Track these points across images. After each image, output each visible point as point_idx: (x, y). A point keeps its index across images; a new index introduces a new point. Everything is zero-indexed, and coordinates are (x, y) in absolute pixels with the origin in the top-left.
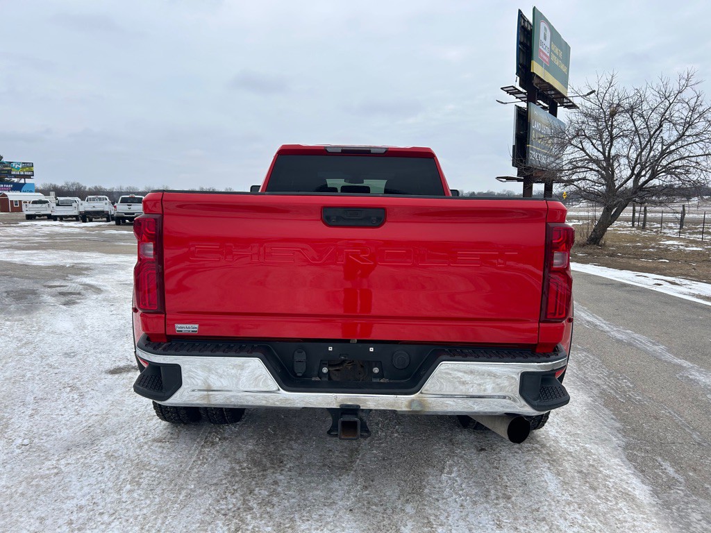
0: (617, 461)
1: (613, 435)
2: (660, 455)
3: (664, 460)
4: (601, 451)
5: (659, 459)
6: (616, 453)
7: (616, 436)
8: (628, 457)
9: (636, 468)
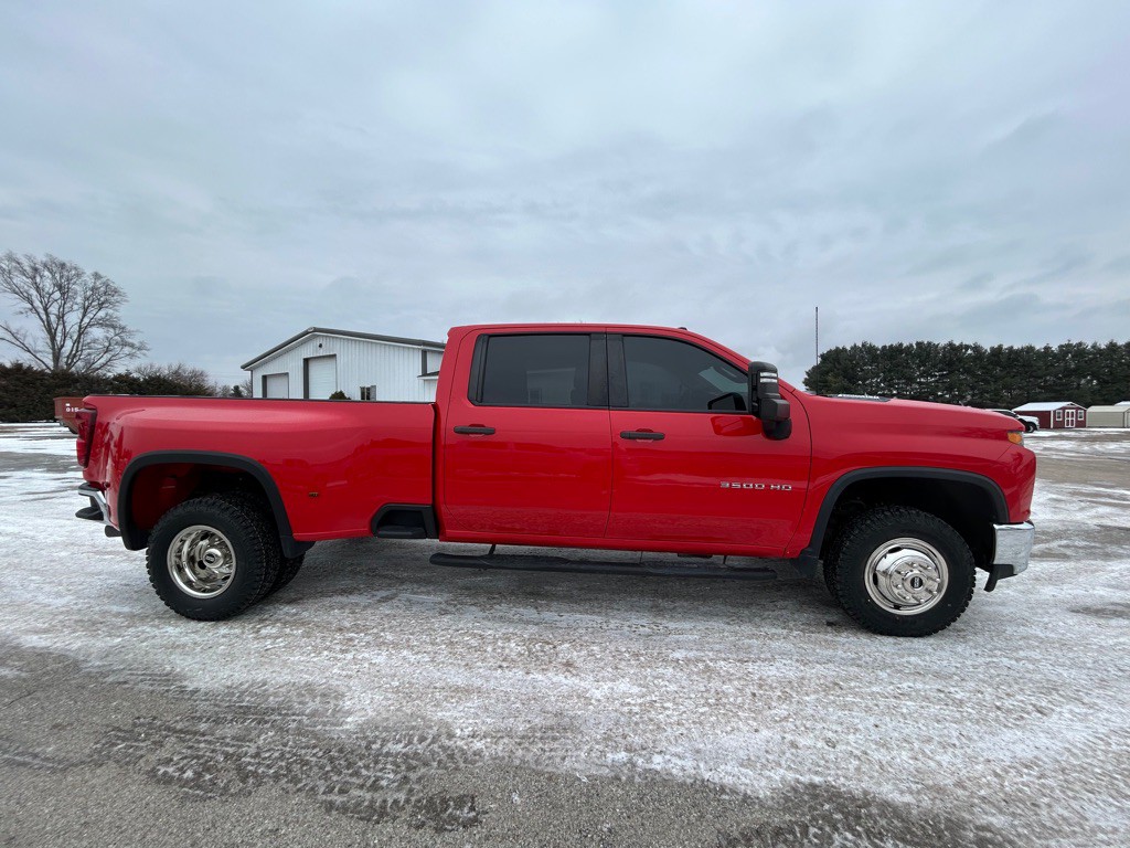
0: (75, 646)
1: (104, 665)
2: (24, 680)
3: (18, 677)
4: (99, 644)
5: (24, 675)
6: (83, 652)
7: (99, 667)
8: (66, 656)
9: (50, 653)
